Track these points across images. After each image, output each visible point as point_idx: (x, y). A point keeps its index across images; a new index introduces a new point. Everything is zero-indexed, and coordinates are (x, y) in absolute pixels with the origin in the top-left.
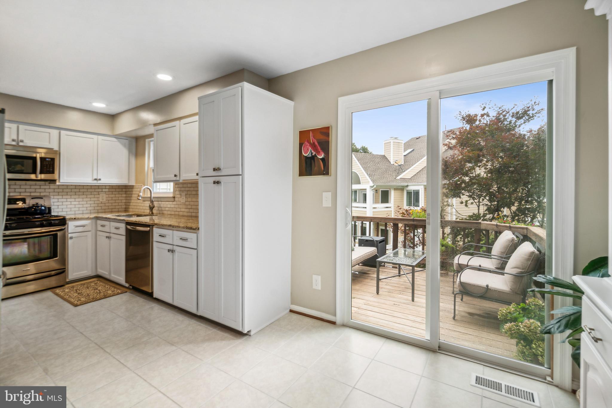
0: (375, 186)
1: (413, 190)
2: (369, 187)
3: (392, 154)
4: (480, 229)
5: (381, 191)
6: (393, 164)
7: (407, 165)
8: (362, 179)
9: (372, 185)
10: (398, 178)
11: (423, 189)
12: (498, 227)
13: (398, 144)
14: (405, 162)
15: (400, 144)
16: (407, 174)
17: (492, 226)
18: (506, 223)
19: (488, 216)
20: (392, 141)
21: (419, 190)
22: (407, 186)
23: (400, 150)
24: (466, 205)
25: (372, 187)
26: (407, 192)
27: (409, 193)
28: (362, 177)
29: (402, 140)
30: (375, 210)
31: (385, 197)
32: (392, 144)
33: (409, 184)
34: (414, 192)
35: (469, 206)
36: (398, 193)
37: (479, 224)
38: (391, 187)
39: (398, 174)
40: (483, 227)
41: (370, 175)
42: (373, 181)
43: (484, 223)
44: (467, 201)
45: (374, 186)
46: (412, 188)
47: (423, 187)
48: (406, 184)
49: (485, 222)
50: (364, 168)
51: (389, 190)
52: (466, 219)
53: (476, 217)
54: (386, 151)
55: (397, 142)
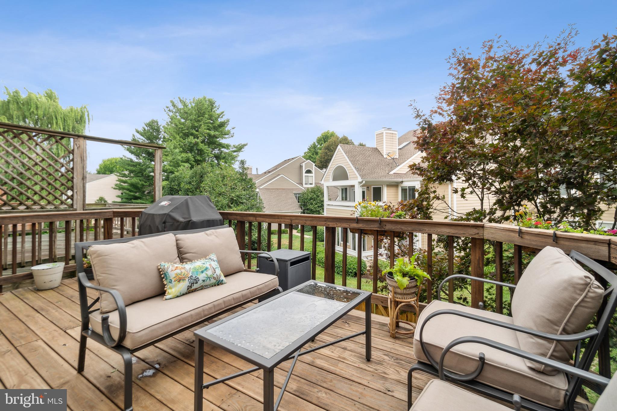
0: (364, 182)
1: (409, 187)
2: (358, 183)
3: (385, 146)
4: (483, 239)
5: (373, 188)
6: (386, 158)
7: (402, 159)
8: (350, 174)
9: (360, 180)
10: (392, 173)
11: (419, 185)
12: (523, 236)
13: (391, 135)
14: (399, 156)
15: (394, 135)
16: (401, 169)
17: (508, 233)
18: (540, 228)
19: (499, 213)
20: (385, 132)
21: (415, 186)
22: (402, 182)
23: (394, 142)
24: (463, 196)
25: (360, 183)
26: (402, 189)
27: (404, 190)
28: (350, 171)
29: (397, 131)
31: (377, 194)
32: (384, 134)
33: (404, 180)
34: (409, 189)
35: (467, 196)
36: (392, 190)
37: (481, 229)
38: (383, 183)
39: (392, 169)
40: (487, 235)
41: (358, 170)
42: (362, 176)
43: (491, 228)
44: (463, 189)
46: (407, 184)
47: (419, 183)
48: (400, 180)
49: (493, 224)
50: (351, 161)
51: (381, 186)
52: (462, 219)
53: (479, 215)
54: (378, 143)
55: (390, 133)
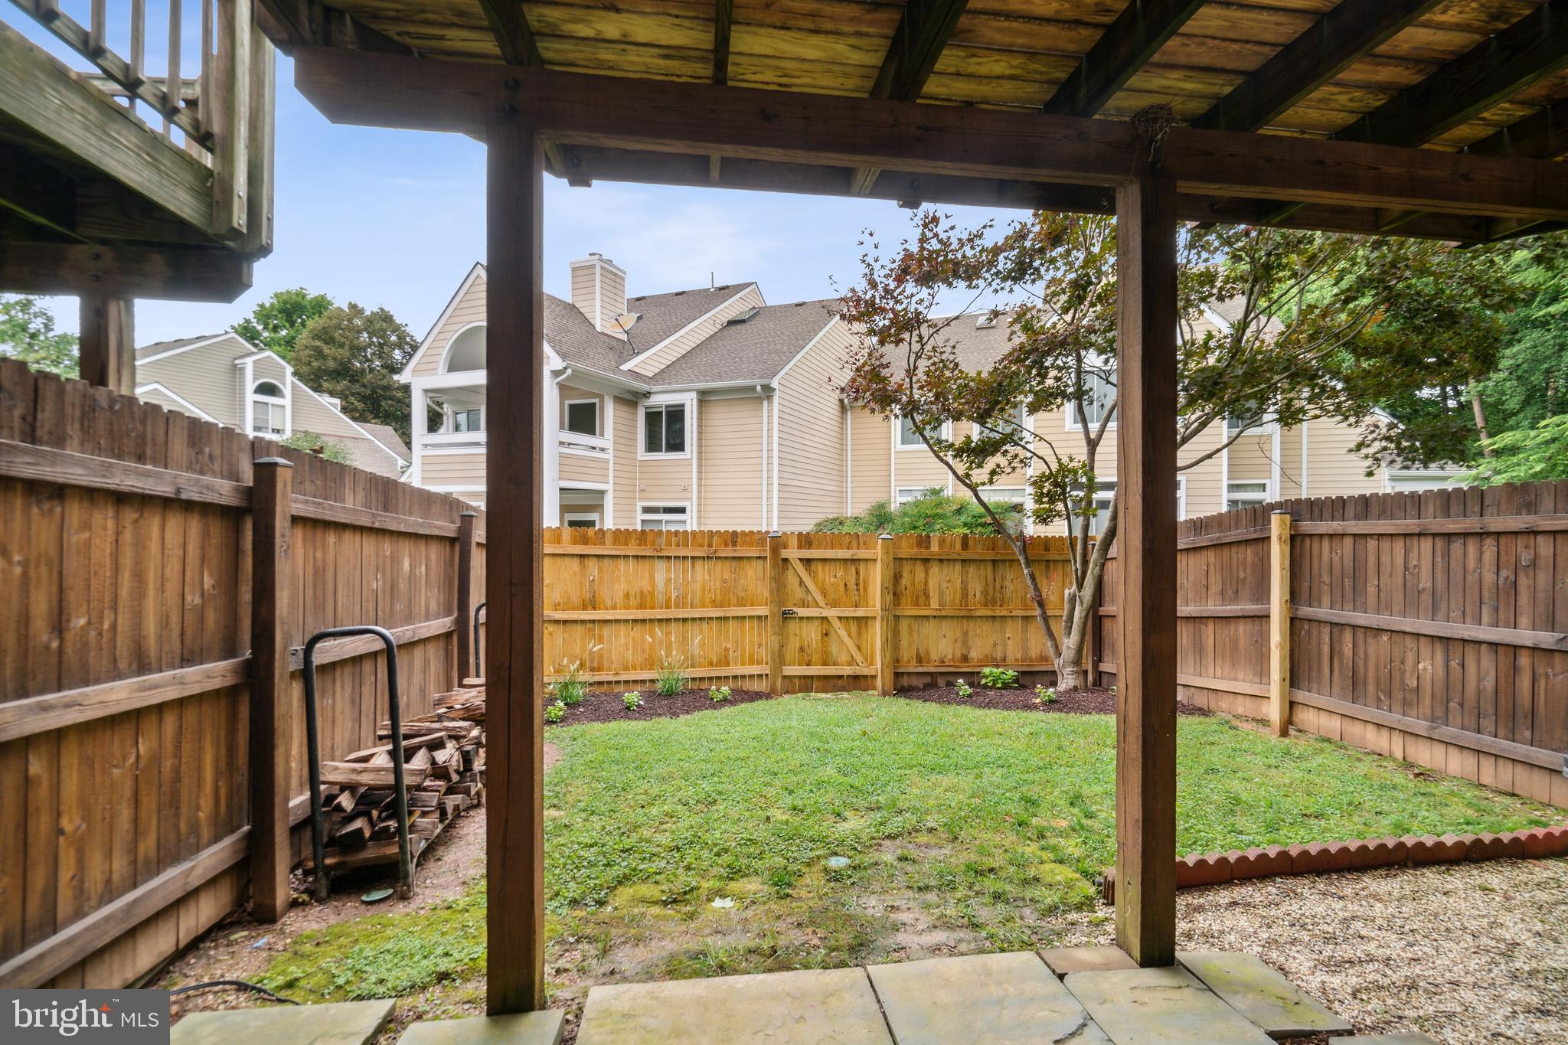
0: (569, 372)
1: (667, 406)
3: (598, 315)
5: (571, 405)
6: (604, 333)
9: (560, 366)
10: (625, 367)
11: (695, 402)
13: (614, 277)
15: (618, 280)
16: (646, 363)
20: (598, 265)
21: (683, 405)
22: (650, 393)
23: (618, 298)
25: (557, 373)
26: (648, 414)
27: (653, 417)
30: (565, 450)
32: (598, 272)
33: (654, 388)
34: (668, 413)
36: (624, 412)
39: (623, 359)
45: (565, 368)
46: (661, 400)
47: (694, 395)
48: (645, 388)
51: (596, 401)
55: (611, 273)
